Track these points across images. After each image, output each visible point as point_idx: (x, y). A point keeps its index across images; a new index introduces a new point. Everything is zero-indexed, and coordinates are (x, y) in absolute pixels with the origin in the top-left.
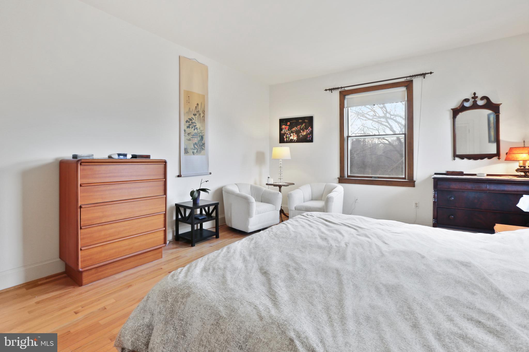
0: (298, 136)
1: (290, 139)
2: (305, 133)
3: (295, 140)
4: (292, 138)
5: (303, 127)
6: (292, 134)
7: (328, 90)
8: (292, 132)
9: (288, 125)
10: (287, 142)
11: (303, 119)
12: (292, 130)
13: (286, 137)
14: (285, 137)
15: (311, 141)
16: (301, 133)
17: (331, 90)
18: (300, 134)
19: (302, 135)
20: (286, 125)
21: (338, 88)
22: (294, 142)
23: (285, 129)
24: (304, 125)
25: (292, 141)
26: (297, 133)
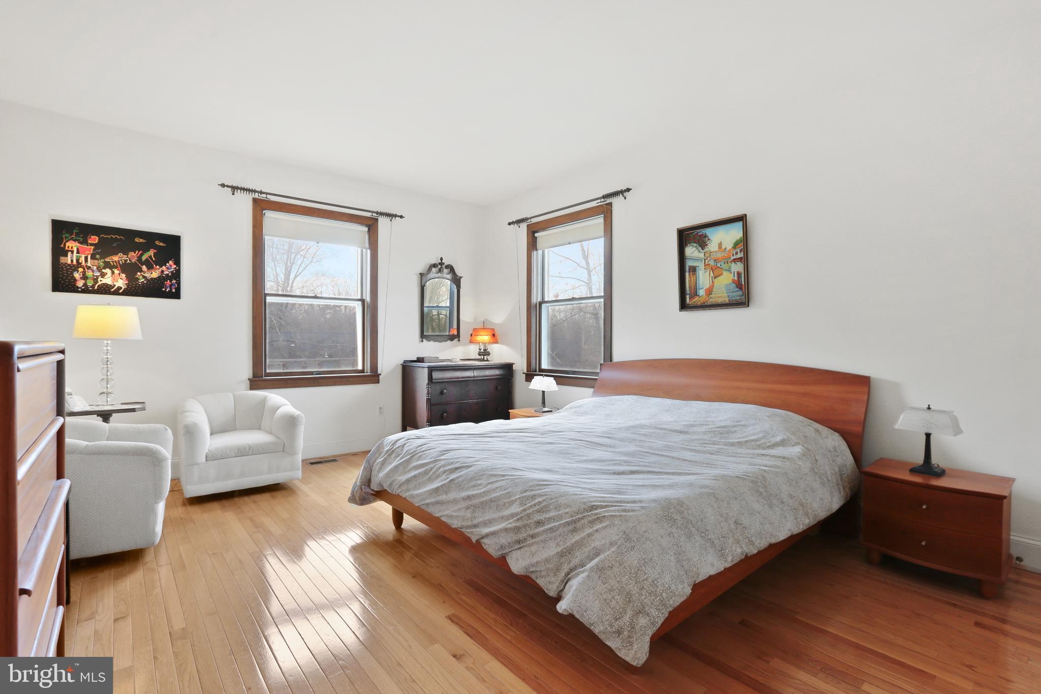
0: (131, 278)
1: (100, 283)
2: (155, 274)
3: (120, 288)
4: (107, 280)
5: (150, 257)
6: (108, 271)
7: (228, 186)
8: (107, 265)
9: (91, 245)
10: (86, 290)
11: (150, 238)
12: (107, 260)
13: (84, 277)
14: (77, 275)
15: (176, 295)
16: (141, 271)
17: (234, 189)
18: (139, 274)
19: (144, 277)
20: (85, 242)
21: (255, 191)
22: (117, 292)
23: (78, 252)
24: (151, 253)
25: (106, 290)
26: (129, 270)
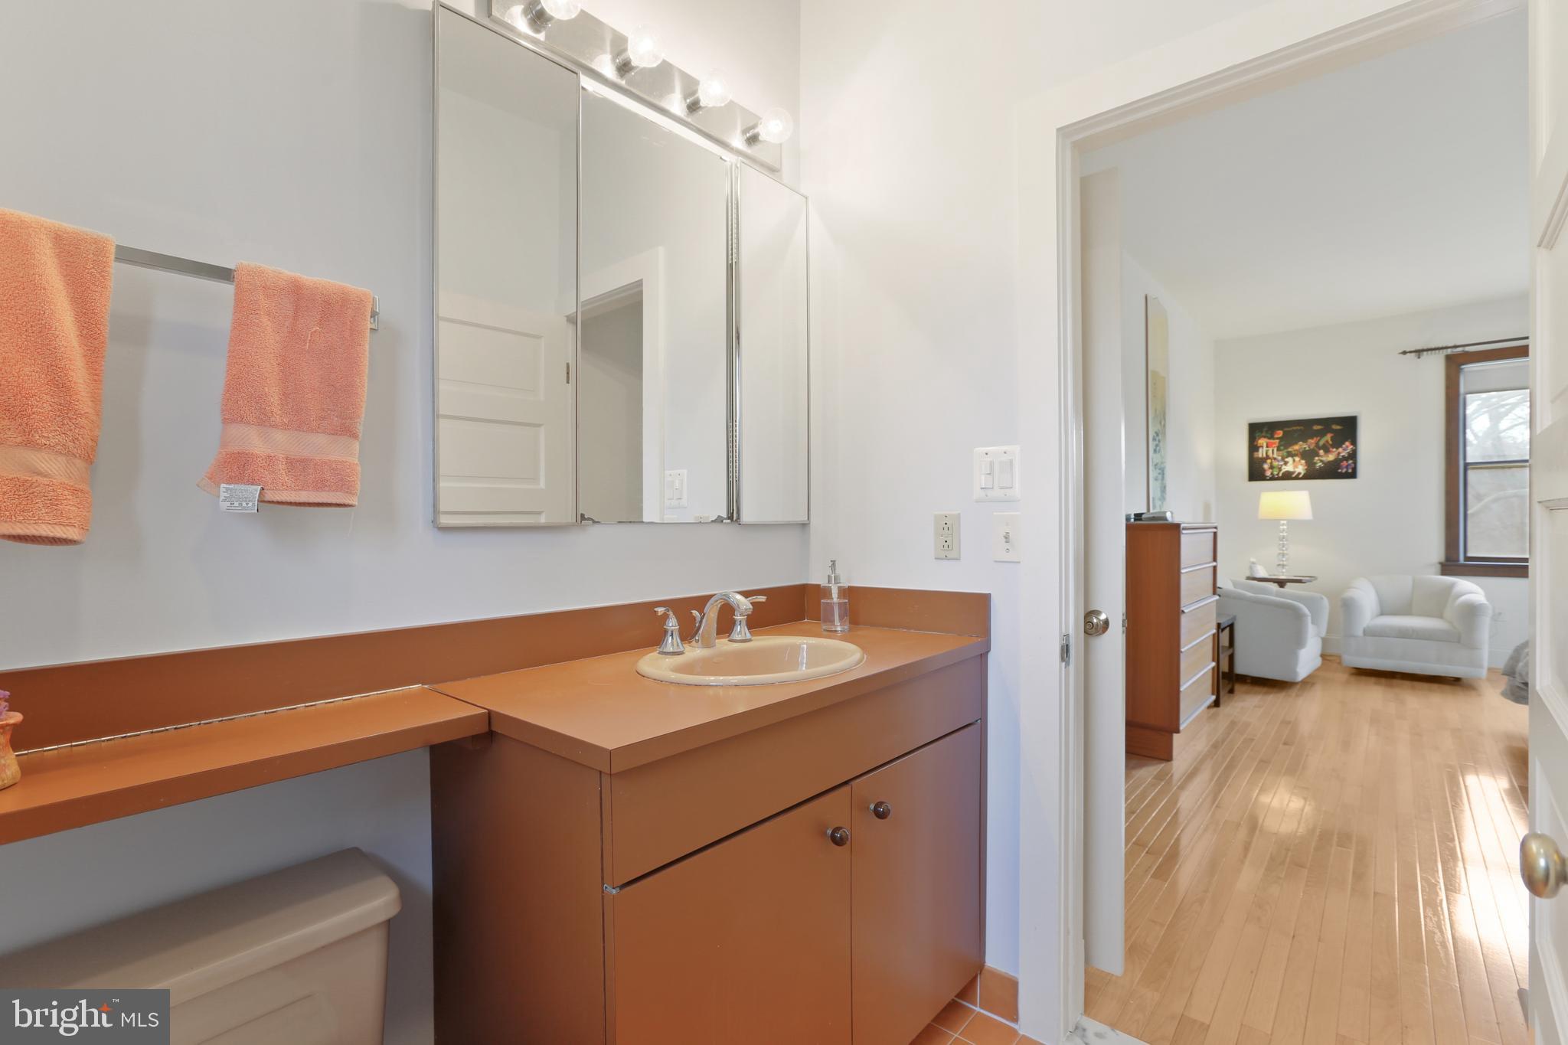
0: (1310, 464)
1: (1283, 471)
2: (1331, 457)
3: (1299, 474)
4: (1289, 468)
5: (1327, 441)
6: (1290, 460)
7: (1411, 352)
8: (1290, 455)
9: (1277, 438)
10: (1273, 478)
11: (1326, 423)
12: (1290, 450)
13: (1272, 467)
14: (1266, 466)
15: (1352, 475)
16: (1318, 455)
17: (1419, 352)
18: (1317, 458)
19: (1321, 461)
20: (1272, 437)
21: (1446, 348)
22: (1297, 478)
23: (1267, 447)
24: (1328, 437)
25: (1288, 476)
26: (1308, 456)
